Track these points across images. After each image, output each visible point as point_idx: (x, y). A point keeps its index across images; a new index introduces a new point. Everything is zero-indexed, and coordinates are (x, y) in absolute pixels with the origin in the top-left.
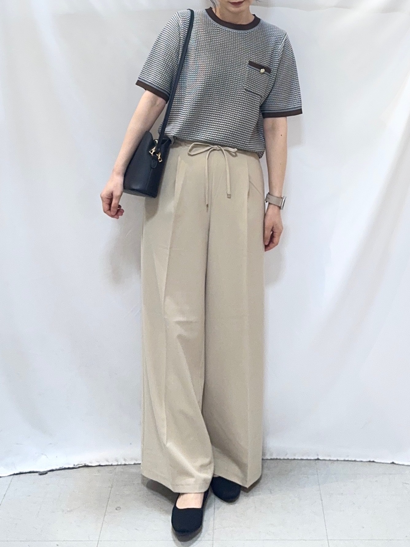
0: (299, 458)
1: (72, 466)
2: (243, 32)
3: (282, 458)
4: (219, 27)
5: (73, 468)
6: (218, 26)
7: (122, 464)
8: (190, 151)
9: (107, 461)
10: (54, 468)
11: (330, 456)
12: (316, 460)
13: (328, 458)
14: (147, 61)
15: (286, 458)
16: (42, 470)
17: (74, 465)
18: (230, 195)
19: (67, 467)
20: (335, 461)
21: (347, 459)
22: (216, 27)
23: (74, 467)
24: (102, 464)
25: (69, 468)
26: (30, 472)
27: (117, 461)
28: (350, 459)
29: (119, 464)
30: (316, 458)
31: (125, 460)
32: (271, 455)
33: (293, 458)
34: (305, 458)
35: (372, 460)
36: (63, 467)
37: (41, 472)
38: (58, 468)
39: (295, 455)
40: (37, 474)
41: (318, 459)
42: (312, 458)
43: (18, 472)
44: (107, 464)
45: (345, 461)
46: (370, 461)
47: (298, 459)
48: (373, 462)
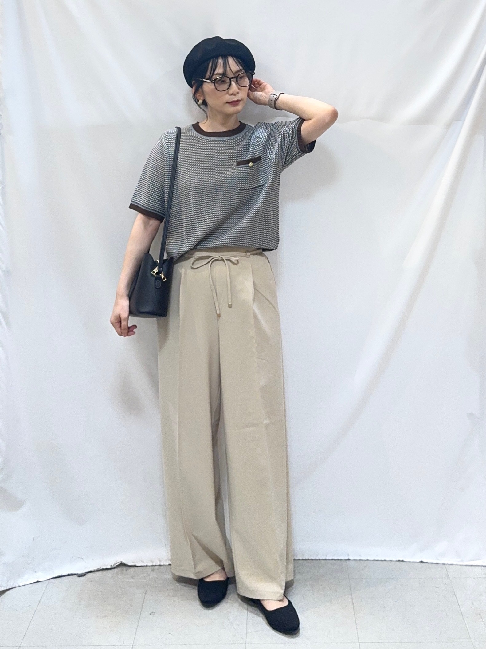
0: (330, 558)
1: (109, 567)
2: (228, 139)
3: (313, 558)
4: (204, 138)
5: (111, 569)
6: (202, 138)
7: (157, 565)
8: (193, 264)
9: (142, 562)
10: (92, 569)
11: (360, 556)
12: (346, 560)
13: (358, 559)
14: (138, 184)
15: (317, 558)
16: (80, 572)
17: (111, 566)
18: (231, 305)
19: (104, 568)
20: (365, 560)
21: (376, 559)
22: (201, 139)
23: (112, 567)
24: (137, 565)
25: (107, 569)
26: (69, 575)
27: (152, 562)
28: (380, 559)
29: (154, 564)
30: (347, 558)
31: (160, 561)
32: (303, 555)
33: (324, 558)
34: (336, 558)
35: (401, 560)
36: (101, 568)
37: (80, 574)
38: (96, 569)
39: (326, 556)
40: (76, 576)
41: (349, 560)
42: (343, 558)
43: (57, 576)
44: (143, 564)
45: (374, 560)
46: (399, 561)
47: (329, 560)
48: (403, 561)
